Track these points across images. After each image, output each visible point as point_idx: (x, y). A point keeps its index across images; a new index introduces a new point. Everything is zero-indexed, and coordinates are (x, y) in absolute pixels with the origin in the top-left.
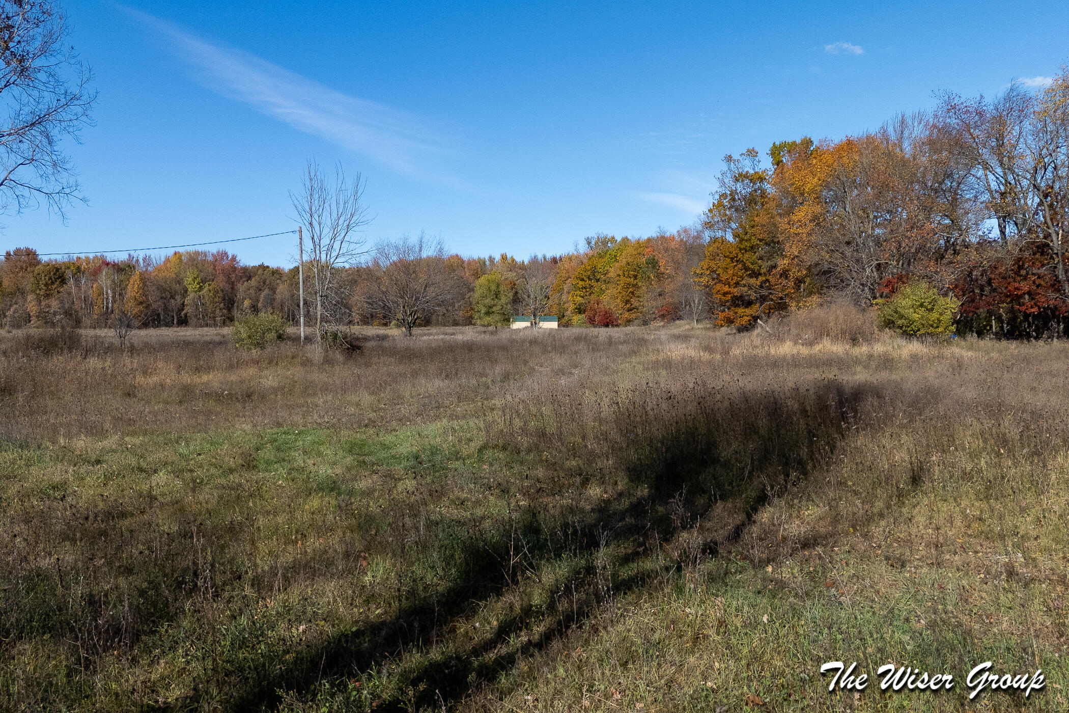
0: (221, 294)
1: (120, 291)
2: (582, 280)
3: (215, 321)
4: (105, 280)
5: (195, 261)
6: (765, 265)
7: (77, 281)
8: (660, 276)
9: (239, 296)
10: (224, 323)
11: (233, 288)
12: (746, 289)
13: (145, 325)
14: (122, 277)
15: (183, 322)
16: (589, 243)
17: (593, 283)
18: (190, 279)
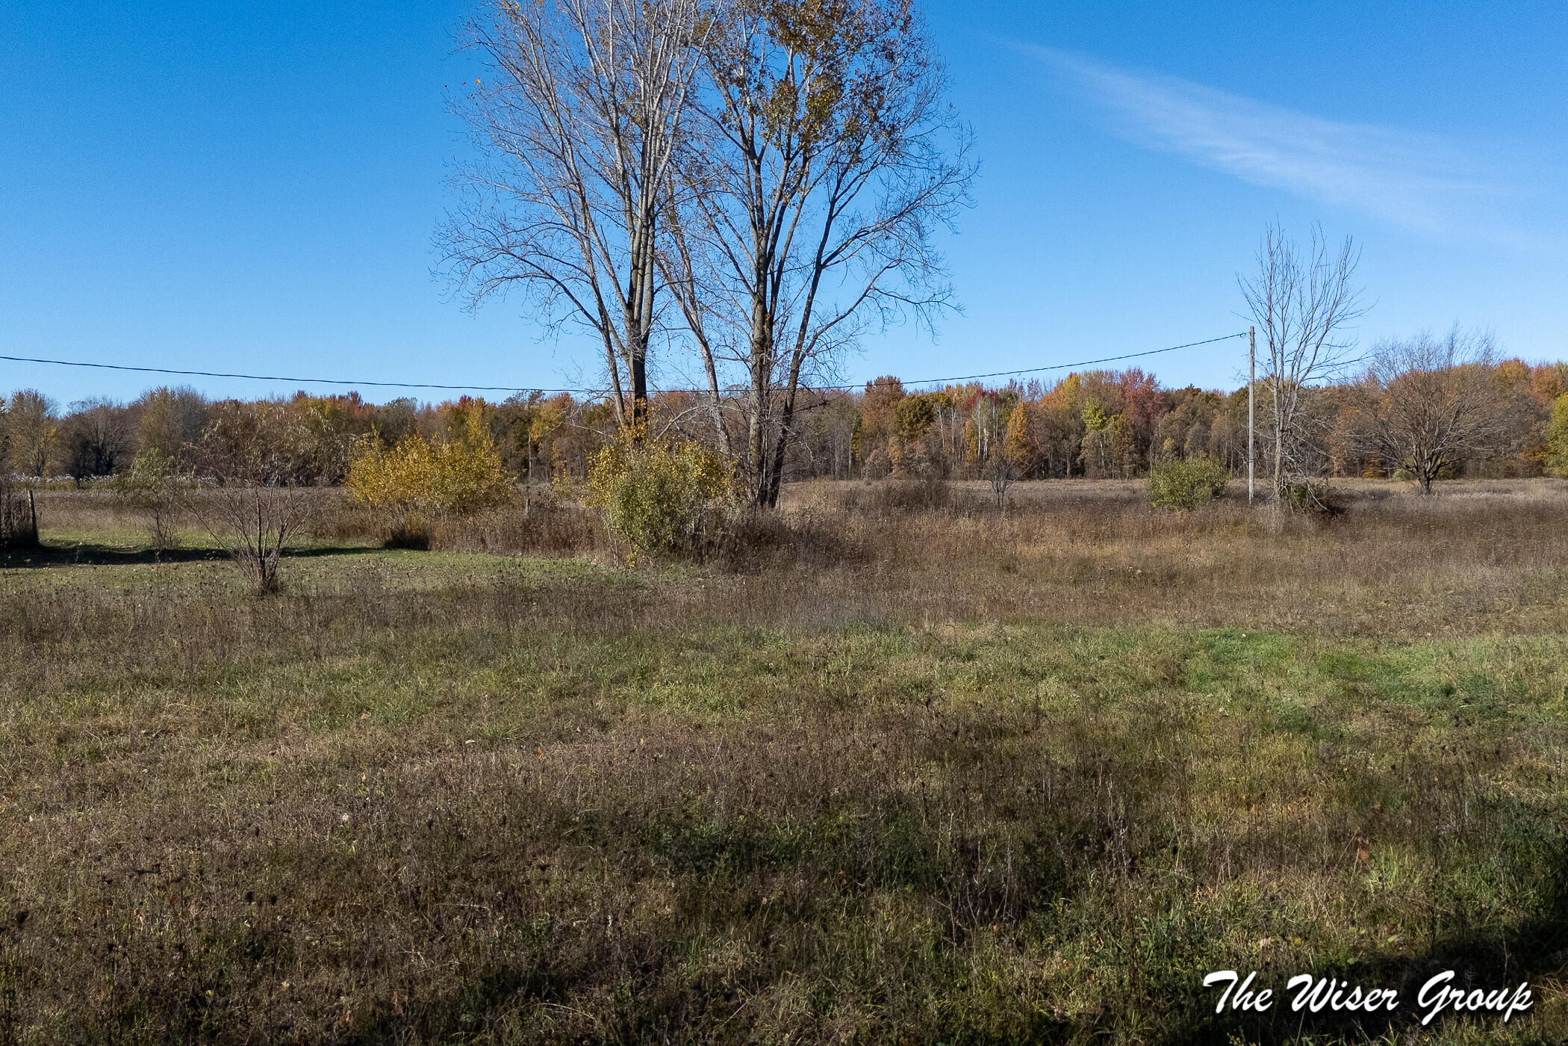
0: (1131, 432)
1: (998, 428)
3: (1121, 470)
4: (980, 415)
5: (1096, 386)
7: (947, 417)
9: (1158, 433)
10: (1135, 472)
11: (1148, 422)
13: (1029, 476)
14: (1002, 411)
15: (1079, 471)
18: (1090, 411)
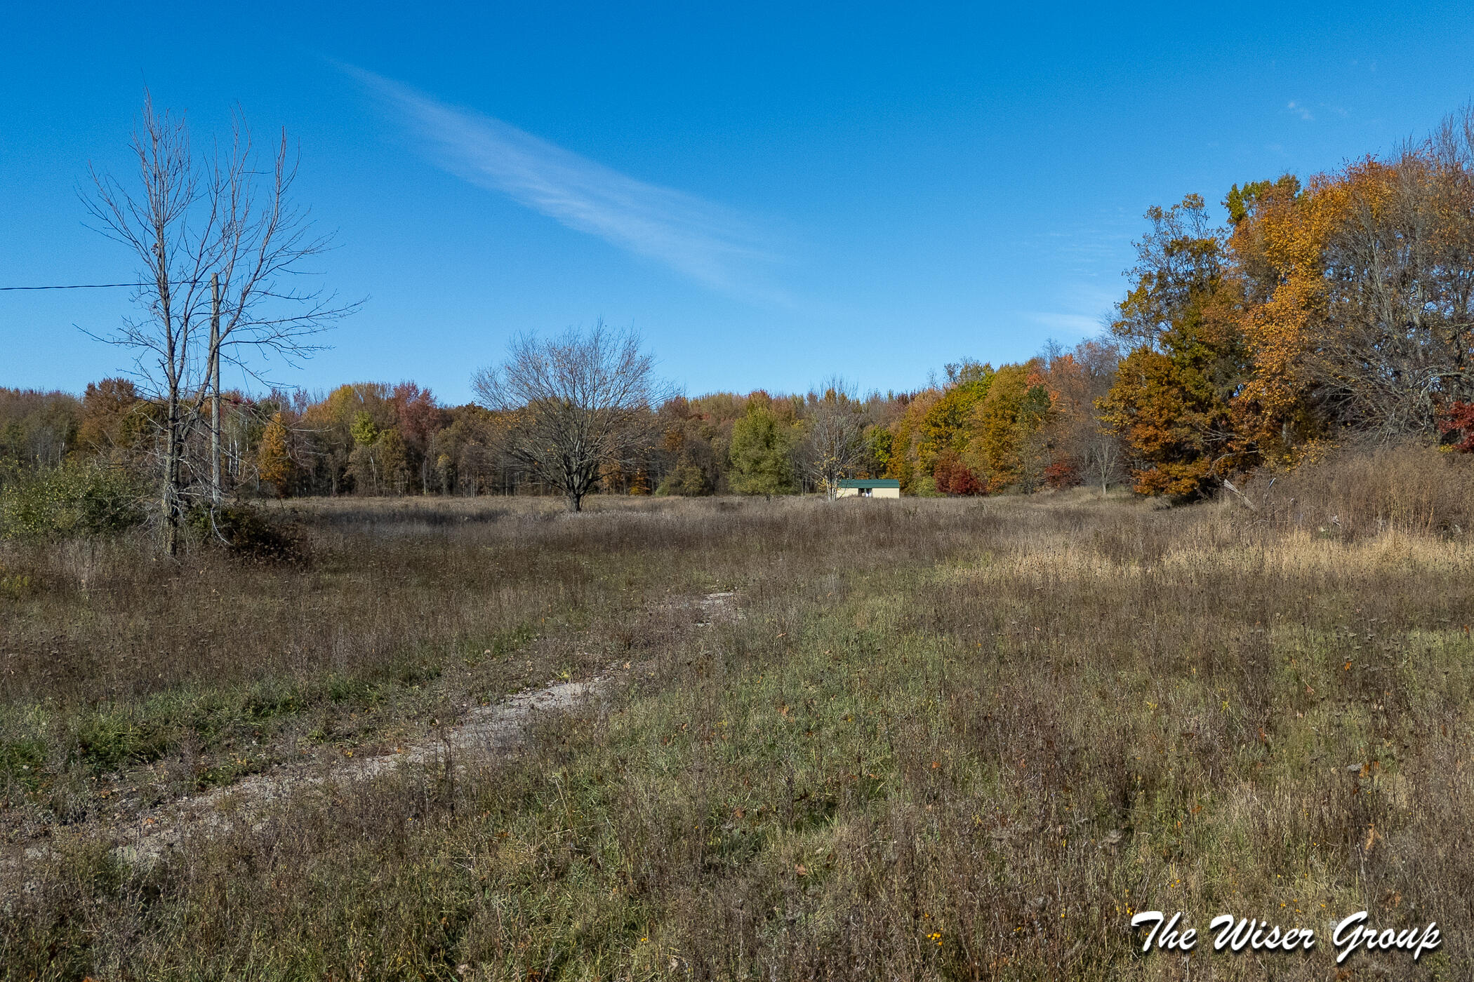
0: (402, 447)
1: (251, 439)
2: (936, 425)
3: (393, 486)
4: (230, 425)
6: (1219, 392)
8: (1051, 418)
9: (432, 448)
10: (407, 490)
11: (423, 439)
12: (1187, 430)
13: (286, 493)
14: (257, 421)
15: (347, 487)
16: (951, 373)
17: (951, 429)
18: (358, 425)
